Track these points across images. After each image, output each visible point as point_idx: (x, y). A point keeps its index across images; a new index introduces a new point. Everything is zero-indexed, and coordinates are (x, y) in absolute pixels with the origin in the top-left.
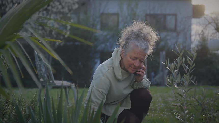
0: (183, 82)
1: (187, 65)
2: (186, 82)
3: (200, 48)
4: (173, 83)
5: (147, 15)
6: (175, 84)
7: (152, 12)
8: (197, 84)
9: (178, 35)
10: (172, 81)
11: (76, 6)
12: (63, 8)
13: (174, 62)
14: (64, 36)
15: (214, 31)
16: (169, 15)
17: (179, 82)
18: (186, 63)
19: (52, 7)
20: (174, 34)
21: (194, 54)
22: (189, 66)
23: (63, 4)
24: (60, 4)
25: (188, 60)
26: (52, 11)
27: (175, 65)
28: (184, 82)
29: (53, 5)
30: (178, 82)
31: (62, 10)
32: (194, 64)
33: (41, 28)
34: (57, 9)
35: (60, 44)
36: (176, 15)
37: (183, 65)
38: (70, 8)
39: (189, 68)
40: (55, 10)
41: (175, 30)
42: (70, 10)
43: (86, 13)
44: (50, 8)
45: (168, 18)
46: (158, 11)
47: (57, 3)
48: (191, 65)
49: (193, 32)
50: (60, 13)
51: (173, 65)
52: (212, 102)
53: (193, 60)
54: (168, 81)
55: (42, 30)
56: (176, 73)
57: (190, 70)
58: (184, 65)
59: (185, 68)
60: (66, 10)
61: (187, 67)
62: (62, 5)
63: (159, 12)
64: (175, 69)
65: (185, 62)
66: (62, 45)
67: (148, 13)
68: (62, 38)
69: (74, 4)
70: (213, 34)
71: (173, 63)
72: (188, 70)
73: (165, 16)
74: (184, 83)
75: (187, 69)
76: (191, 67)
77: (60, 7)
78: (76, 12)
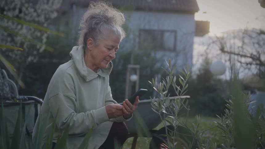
0: (173, 106)
1: (178, 87)
2: (177, 106)
3: (202, 72)
4: (161, 106)
5: (141, 30)
6: (162, 108)
7: (147, 27)
8: (189, 109)
9: (177, 55)
10: (160, 105)
11: (55, 15)
12: (38, 16)
13: (164, 81)
14: (38, 50)
15: (219, 52)
16: (168, 31)
17: (168, 106)
18: (178, 83)
19: (25, 15)
20: (173, 54)
21: (188, 73)
22: (181, 88)
23: (39, 11)
24: (35, 11)
25: (180, 79)
26: (25, 19)
27: (164, 85)
28: (175, 106)
29: (27, 12)
30: (166, 106)
31: (37, 19)
32: (187, 85)
33: (9, 39)
34: (31, 17)
35: (32, 61)
36: (175, 32)
37: (173, 85)
38: (47, 16)
39: (181, 90)
40: (28, 18)
41: (174, 50)
42: (46, 19)
43: (67, 24)
44: (22, 15)
45: (167, 35)
46: (154, 26)
47: (31, 10)
48: (184, 87)
49: (195, 53)
50: (34, 21)
51: (162, 85)
52: (213, 136)
53: (186, 80)
54: (154, 104)
55: (11, 42)
56: (164, 95)
57: (182, 92)
58: (175, 86)
59: (177, 89)
60: (42, 18)
61: (179, 88)
62: (37, 13)
63: (156, 28)
64: (164, 91)
65: (176, 82)
66: (35, 61)
67: (142, 27)
68: (35, 52)
69: (52, 12)
70: (218, 55)
71: (162, 82)
72: (180, 92)
73: (162, 32)
74: (175, 108)
75: (178, 91)
76: (183, 88)
77: (35, 14)
78: (55, 22)
